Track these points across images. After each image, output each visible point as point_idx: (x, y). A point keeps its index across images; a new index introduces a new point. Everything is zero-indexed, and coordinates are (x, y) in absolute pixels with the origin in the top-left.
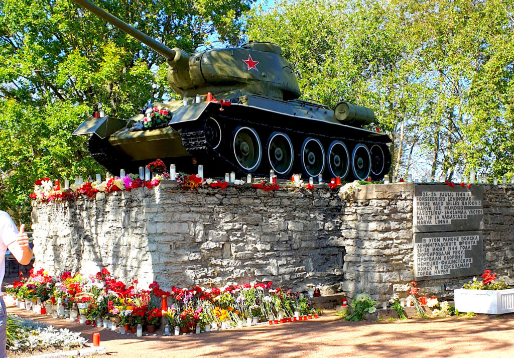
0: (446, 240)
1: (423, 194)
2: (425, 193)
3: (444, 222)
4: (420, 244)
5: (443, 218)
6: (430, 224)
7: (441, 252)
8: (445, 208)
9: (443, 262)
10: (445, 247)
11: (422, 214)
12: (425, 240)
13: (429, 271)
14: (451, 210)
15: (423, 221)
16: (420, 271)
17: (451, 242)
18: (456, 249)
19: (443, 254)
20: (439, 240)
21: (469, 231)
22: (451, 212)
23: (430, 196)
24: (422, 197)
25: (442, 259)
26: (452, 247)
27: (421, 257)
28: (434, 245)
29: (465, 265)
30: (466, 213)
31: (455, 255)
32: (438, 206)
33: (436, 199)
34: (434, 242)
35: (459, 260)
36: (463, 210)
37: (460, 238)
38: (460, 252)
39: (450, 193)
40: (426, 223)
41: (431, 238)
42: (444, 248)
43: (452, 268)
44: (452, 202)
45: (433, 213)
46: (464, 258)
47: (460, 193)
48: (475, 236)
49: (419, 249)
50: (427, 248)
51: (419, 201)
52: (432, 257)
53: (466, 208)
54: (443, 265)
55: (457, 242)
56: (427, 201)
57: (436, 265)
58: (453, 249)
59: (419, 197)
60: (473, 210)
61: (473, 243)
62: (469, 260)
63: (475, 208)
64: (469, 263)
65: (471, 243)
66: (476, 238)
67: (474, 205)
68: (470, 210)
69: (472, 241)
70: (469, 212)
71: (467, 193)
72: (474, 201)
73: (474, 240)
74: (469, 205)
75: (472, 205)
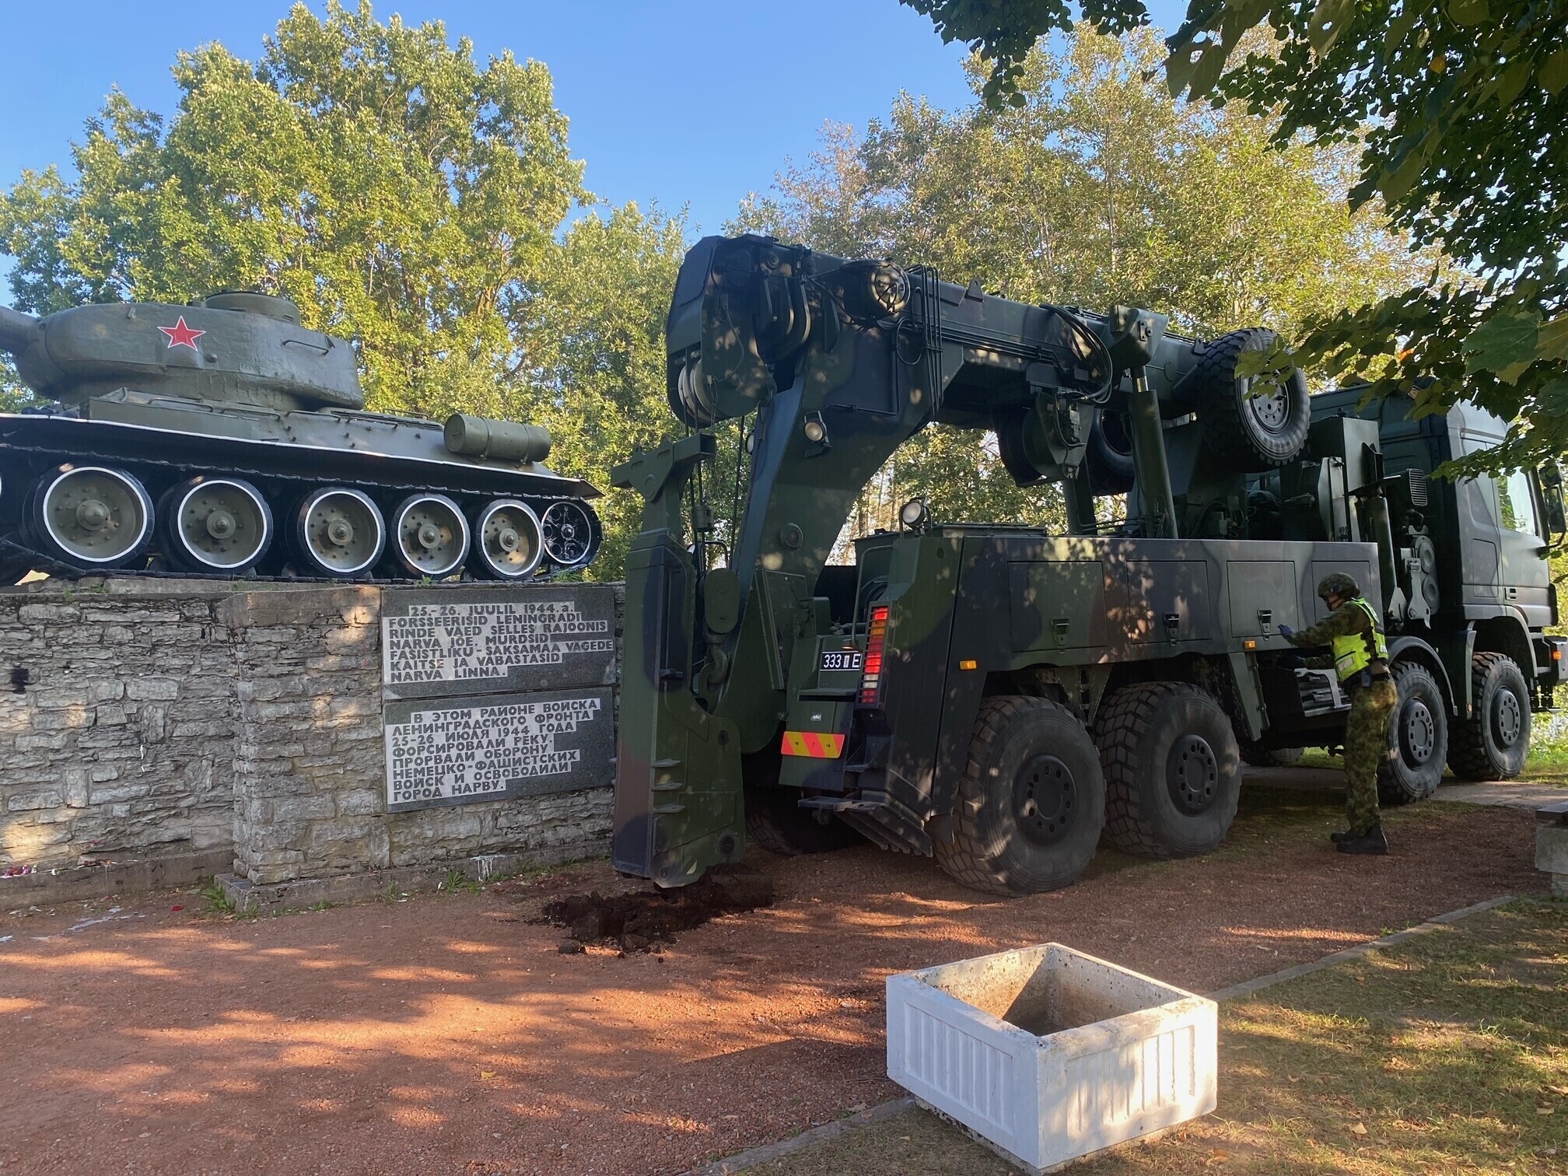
0: (492, 712)
1: (411, 612)
2: (420, 607)
3: (486, 673)
4: (401, 726)
5: (481, 663)
6: (438, 679)
7: (475, 741)
8: (488, 640)
9: (480, 765)
10: (490, 728)
11: (409, 656)
12: (419, 718)
13: (433, 788)
14: (508, 644)
15: (412, 672)
16: (403, 791)
17: (509, 716)
18: (526, 730)
19: (480, 745)
20: (469, 715)
21: (568, 688)
22: (507, 649)
23: (434, 615)
24: (407, 618)
25: (479, 755)
26: (511, 728)
27: (406, 756)
28: (452, 727)
29: (554, 766)
30: (556, 648)
31: (520, 745)
32: (464, 637)
33: (455, 621)
34: (449, 719)
35: (535, 757)
36: (549, 642)
37: (538, 708)
38: (540, 739)
39: (502, 606)
40: (424, 676)
41: (439, 712)
42: (486, 733)
43: (510, 777)
44: (511, 626)
45: (445, 653)
46: (550, 751)
47: (537, 605)
48: (589, 701)
49: (401, 738)
50: (426, 735)
51: (396, 627)
52: (444, 755)
53: (555, 638)
54: (483, 772)
55: (527, 716)
56: (426, 628)
57: (459, 774)
58: (516, 731)
59: (397, 618)
60: (580, 643)
61: (581, 715)
62: (568, 756)
63: (588, 636)
64: (569, 762)
65: (574, 715)
66: (593, 704)
67: (585, 631)
68: (570, 643)
69: (577, 713)
70: (569, 648)
71: (562, 604)
72: (585, 622)
73: (583, 710)
74: (568, 632)
75: (577, 631)
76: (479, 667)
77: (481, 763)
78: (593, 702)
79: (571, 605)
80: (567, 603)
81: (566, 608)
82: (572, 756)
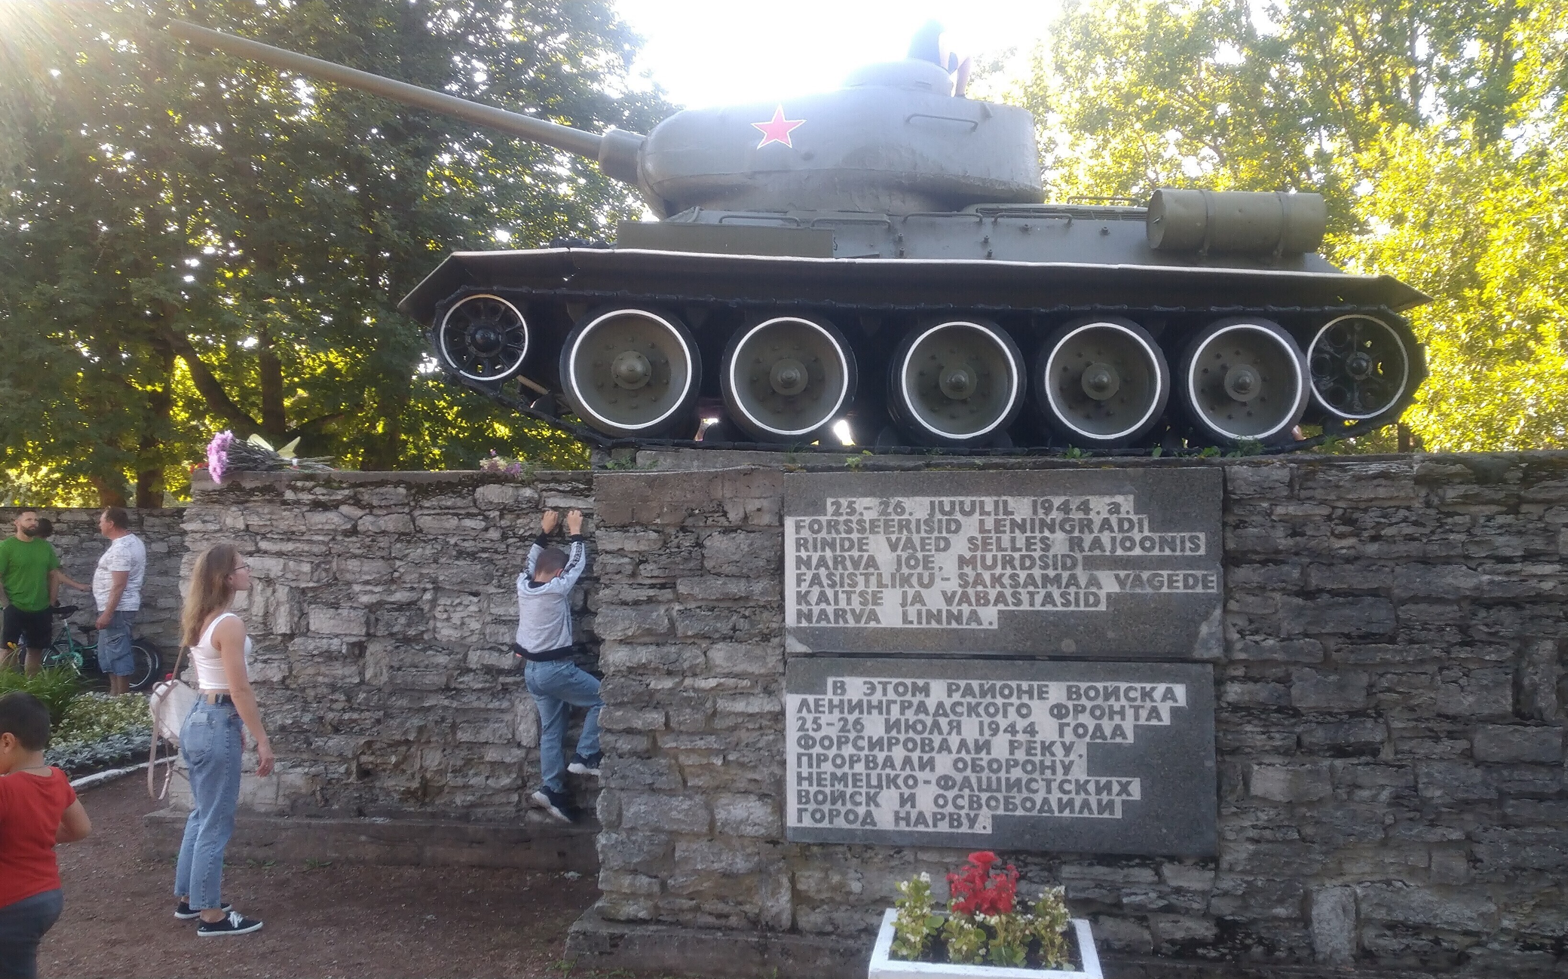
0: (968, 691)
1: (830, 509)
2: (844, 502)
3: (958, 618)
4: (811, 698)
5: (949, 600)
6: (873, 624)
7: (937, 739)
8: (962, 561)
9: (945, 782)
10: (964, 719)
11: (825, 582)
12: (840, 688)
13: (861, 810)
14: (998, 571)
15: (830, 610)
16: (811, 807)
17: (999, 701)
18: (1031, 730)
19: (945, 747)
20: (926, 690)
21: (1120, 660)
22: (997, 580)
23: (868, 516)
24: (823, 519)
25: (944, 764)
26: (1003, 723)
27: (817, 750)
28: (895, 709)
29: (1086, 804)
30: (1094, 582)
31: (1020, 755)
32: (920, 555)
33: (904, 525)
34: (891, 695)
35: (1049, 783)
36: (1079, 571)
37: (1057, 692)
38: (1058, 750)
39: (989, 502)
40: (849, 617)
41: (875, 681)
42: (956, 727)
43: (1001, 812)
44: (1006, 539)
45: (887, 579)
46: (1079, 772)
47: (1057, 501)
48: (1161, 688)
49: (810, 718)
50: (851, 718)
51: (805, 533)
52: (881, 756)
53: (1091, 563)
54: (950, 794)
55: (1035, 704)
56: (855, 536)
57: (907, 792)
58: (1012, 729)
59: (808, 519)
60: (1145, 575)
61: (1144, 714)
62: (1116, 788)
63: (1163, 563)
64: (1118, 800)
65: (1129, 713)
66: (1169, 695)
67: (1156, 552)
68: (1122, 573)
69: (1137, 709)
70: (1121, 583)
71: (1107, 500)
72: (1156, 536)
73: (1148, 704)
74: (1119, 552)
75: (1137, 551)
76: (944, 608)
77: (946, 778)
78: (1169, 691)
79: (1126, 503)
80: (1119, 499)
81: (1115, 509)
82: (1124, 789)
